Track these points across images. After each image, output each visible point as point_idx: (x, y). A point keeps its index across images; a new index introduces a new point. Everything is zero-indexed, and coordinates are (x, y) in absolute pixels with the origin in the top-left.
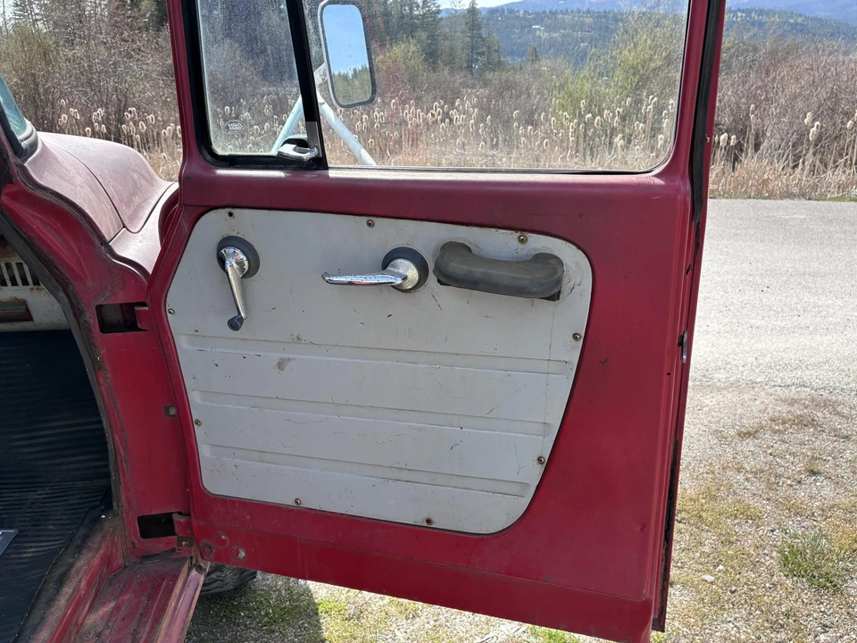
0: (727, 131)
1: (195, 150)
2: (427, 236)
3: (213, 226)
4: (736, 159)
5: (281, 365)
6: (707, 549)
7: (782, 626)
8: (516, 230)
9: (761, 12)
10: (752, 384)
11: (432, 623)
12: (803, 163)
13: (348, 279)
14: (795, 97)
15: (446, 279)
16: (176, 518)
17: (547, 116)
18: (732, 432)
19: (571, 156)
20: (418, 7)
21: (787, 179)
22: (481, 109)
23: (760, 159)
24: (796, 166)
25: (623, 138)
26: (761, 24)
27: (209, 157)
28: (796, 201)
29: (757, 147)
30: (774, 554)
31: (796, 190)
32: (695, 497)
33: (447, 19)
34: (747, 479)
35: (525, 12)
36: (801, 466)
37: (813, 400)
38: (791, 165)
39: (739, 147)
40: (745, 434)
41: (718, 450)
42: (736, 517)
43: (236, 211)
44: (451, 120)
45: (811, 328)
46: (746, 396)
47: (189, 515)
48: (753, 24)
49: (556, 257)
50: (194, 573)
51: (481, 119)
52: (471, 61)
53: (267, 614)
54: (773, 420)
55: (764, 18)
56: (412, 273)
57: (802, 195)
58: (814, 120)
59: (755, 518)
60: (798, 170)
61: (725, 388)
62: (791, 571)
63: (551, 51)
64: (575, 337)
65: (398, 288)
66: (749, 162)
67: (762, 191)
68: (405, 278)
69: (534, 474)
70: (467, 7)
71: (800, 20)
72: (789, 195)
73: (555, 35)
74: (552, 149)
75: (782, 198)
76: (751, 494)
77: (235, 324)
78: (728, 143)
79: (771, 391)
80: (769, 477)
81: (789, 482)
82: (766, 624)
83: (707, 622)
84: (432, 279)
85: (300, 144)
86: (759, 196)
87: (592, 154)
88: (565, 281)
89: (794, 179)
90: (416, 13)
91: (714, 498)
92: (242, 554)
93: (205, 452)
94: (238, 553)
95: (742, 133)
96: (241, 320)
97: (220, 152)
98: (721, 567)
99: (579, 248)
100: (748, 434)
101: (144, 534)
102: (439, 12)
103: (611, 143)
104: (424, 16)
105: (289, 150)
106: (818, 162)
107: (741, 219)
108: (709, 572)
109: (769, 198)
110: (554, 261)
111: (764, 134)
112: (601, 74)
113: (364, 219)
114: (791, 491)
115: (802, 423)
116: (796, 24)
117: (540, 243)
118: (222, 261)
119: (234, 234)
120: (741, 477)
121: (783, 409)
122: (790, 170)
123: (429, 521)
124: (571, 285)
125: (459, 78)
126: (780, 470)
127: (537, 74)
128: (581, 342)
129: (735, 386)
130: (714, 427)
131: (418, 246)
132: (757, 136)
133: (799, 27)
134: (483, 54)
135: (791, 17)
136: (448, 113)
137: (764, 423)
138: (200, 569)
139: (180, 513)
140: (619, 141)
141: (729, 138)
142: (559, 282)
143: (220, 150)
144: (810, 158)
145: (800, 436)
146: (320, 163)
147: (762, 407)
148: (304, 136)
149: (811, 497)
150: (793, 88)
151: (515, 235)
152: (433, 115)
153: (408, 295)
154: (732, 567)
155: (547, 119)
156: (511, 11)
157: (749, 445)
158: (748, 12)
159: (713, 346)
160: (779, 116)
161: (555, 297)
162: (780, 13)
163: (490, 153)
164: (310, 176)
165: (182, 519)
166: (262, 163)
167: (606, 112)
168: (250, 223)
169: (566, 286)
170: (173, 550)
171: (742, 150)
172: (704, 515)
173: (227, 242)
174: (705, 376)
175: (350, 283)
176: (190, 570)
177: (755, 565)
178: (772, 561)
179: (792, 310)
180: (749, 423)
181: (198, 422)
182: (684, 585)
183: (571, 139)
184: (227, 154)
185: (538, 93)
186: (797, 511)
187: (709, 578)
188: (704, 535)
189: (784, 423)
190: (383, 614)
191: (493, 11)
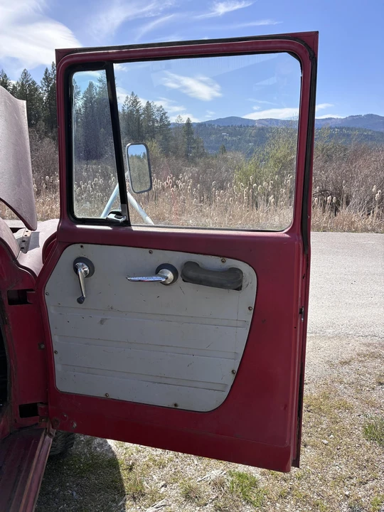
0: (331, 194)
1: (66, 215)
2: (177, 258)
3: (72, 252)
4: (337, 210)
5: (102, 322)
6: (324, 426)
7: (365, 467)
8: (220, 256)
9: (348, 129)
10: (347, 335)
11: (173, 470)
12: (373, 212)
13: (140, 278)
14: (367, 176)
15: (187, 279)
16: (40, 406)
17: (231, 184)
18: (337, 362)
19: (245, 207)
20: (157, 122)
21: (365, 222)
22: (194, 180)
23: (349, 211)
24: (369, 214)
25: (274, 197)
26: (348, 135)
27: (72, 219)
28: (370, 234)
29: (348, 203)
30: (360, 428)
31: (369, 228)
32: (317, 398)
33: (174, 129)
34: (345, 388)
35: (218, 126)
36: (374, 380)
37: (380, 344)
38: (367, 213)
39: (338, 203)
40: (344, 363)
41: (330, 372)
42: (340, 409)
43: (83, 245)
44: (177, 186)
45: (379, 304)
46: (344, 342)
47: (47, 404)
48: (344, 135)
49: (239, 270)
50: (47, 437)
51: (194, 185)
52: (188, 152)
53: (79, 467)
54: (359, 355)
55: (350, 132)
56: (170, 275)
57: (373, 230)
58: (377, 190)
59: (349, 409)
60: (370, 217)
61: (333, 337)
62: (370, 437)
63: (233, 147)
64: (249, 308)
65: (164, 283)
66: (344, 211)
67: (352, 228)
68: (167, 278)
69: (230, 379)
70: (185, 122)
71: (370, 133)
72: (366, 230)
73: (234, 138)
74: (234, 203)
75: (362, 231)
76: (348, 395)
77: (80, 300)
78: (332, 201)
79: (357, 339)
80: (357, 386)
81: (368, 389)
82: (356, 466)
83: (324, 466)
84: (180, 279)
85: (117, 214)
86: (350, 230)
87: (257, 206)
88: (244, 281)
89: (369, 221)
90: (156, 125)
91: (328, 398)
92: (75, 425)
93: (58, 367)
94: (73, 424)
95: (339, 195)
96: (84, 298)
97: (78, 217)
98: (332, 436)
99: (250, 266)
100: (346, 363)
101: (22, 415)
102: (169, 124)
103: (267, 201)
104: (160, 127)
105: (112, 216)
106: (381, 212)
107: (340, 243)
108: (325, 438)
109: (355, 232)
110: (238, 272)
111: (351, 196)
112: (261, 161)
113: (148, 250)
114: (369, 394)
115: (373, 356)
116: (368, 135)
117: (231, 263)
118: (76, 270)
119: (83, 256)
120: (342, 386)
121: (364, 349)
122: (365, 216)
123: (176, 405)
124: (247, 283)
125: (180, 162)
126: (363, 382)
127: (226, 160)
128: (252, 311)
129: (338, 336)
130: (327, 359)
131: (173, 263)
132: (347, 198)
133: (370, 137)
134: (194, 148)
135: (365, 131)
136: (175, 182)
137: (354, 356)
138: (50, 435)
139: (41, 403)
140: (271, 199)
141: (332, 198)
142: (241, 281)
143: (78, 216)
144: (376, 210)
145: (373, 364)
146: (127, 223)
147: (353, 347)
148: (120, 210)
149: (379, 397)
150: (366, 171)
151: (220, 259)
152: (167, 183)
153: (168, 287)
154: (338, 436)
155: (231, 186)
156: (210, 125)
157: (346, 369)
158: (341, 128)
159: (326, 314)
160: (359, 187)
161: (239, 289)
162: (359, 129)
163: (200, 204)
164: (122, 229)
165: (43, 406)
166: (98, 222)
167: (264, 183)
168: (91, 251)
169: (244, 284)
170: (37, 424)
171: (339, 205)
172: (322, 407)
173: (80, 259)
174: (321, 331)
175: (140, 281)
176: (45, 436)
177: (350, 434)
178: (359, 432)
179: (368, 294)
180: (346, 357)
181: (56, 352)
182: (312, 446)
183: (245, 198)
184: (81, 217)
185: (226, 171)
186: (372, 405)
187: (326, 442)
188: (323, 418)
189: (365, 356)
190: (146, 466)
191: (200, 125)
